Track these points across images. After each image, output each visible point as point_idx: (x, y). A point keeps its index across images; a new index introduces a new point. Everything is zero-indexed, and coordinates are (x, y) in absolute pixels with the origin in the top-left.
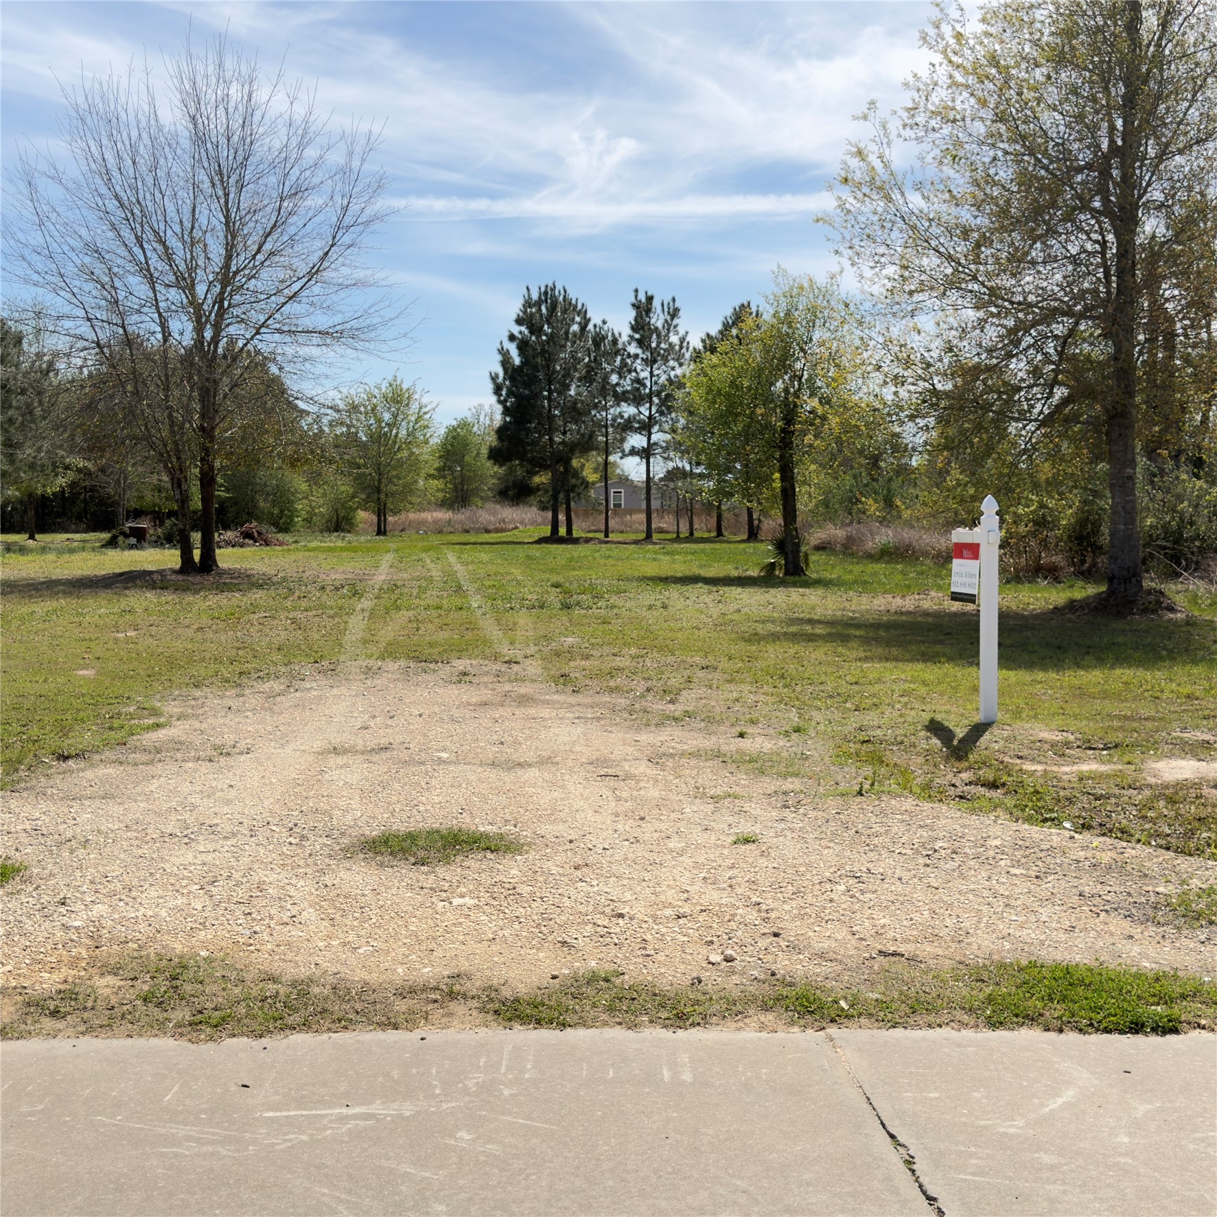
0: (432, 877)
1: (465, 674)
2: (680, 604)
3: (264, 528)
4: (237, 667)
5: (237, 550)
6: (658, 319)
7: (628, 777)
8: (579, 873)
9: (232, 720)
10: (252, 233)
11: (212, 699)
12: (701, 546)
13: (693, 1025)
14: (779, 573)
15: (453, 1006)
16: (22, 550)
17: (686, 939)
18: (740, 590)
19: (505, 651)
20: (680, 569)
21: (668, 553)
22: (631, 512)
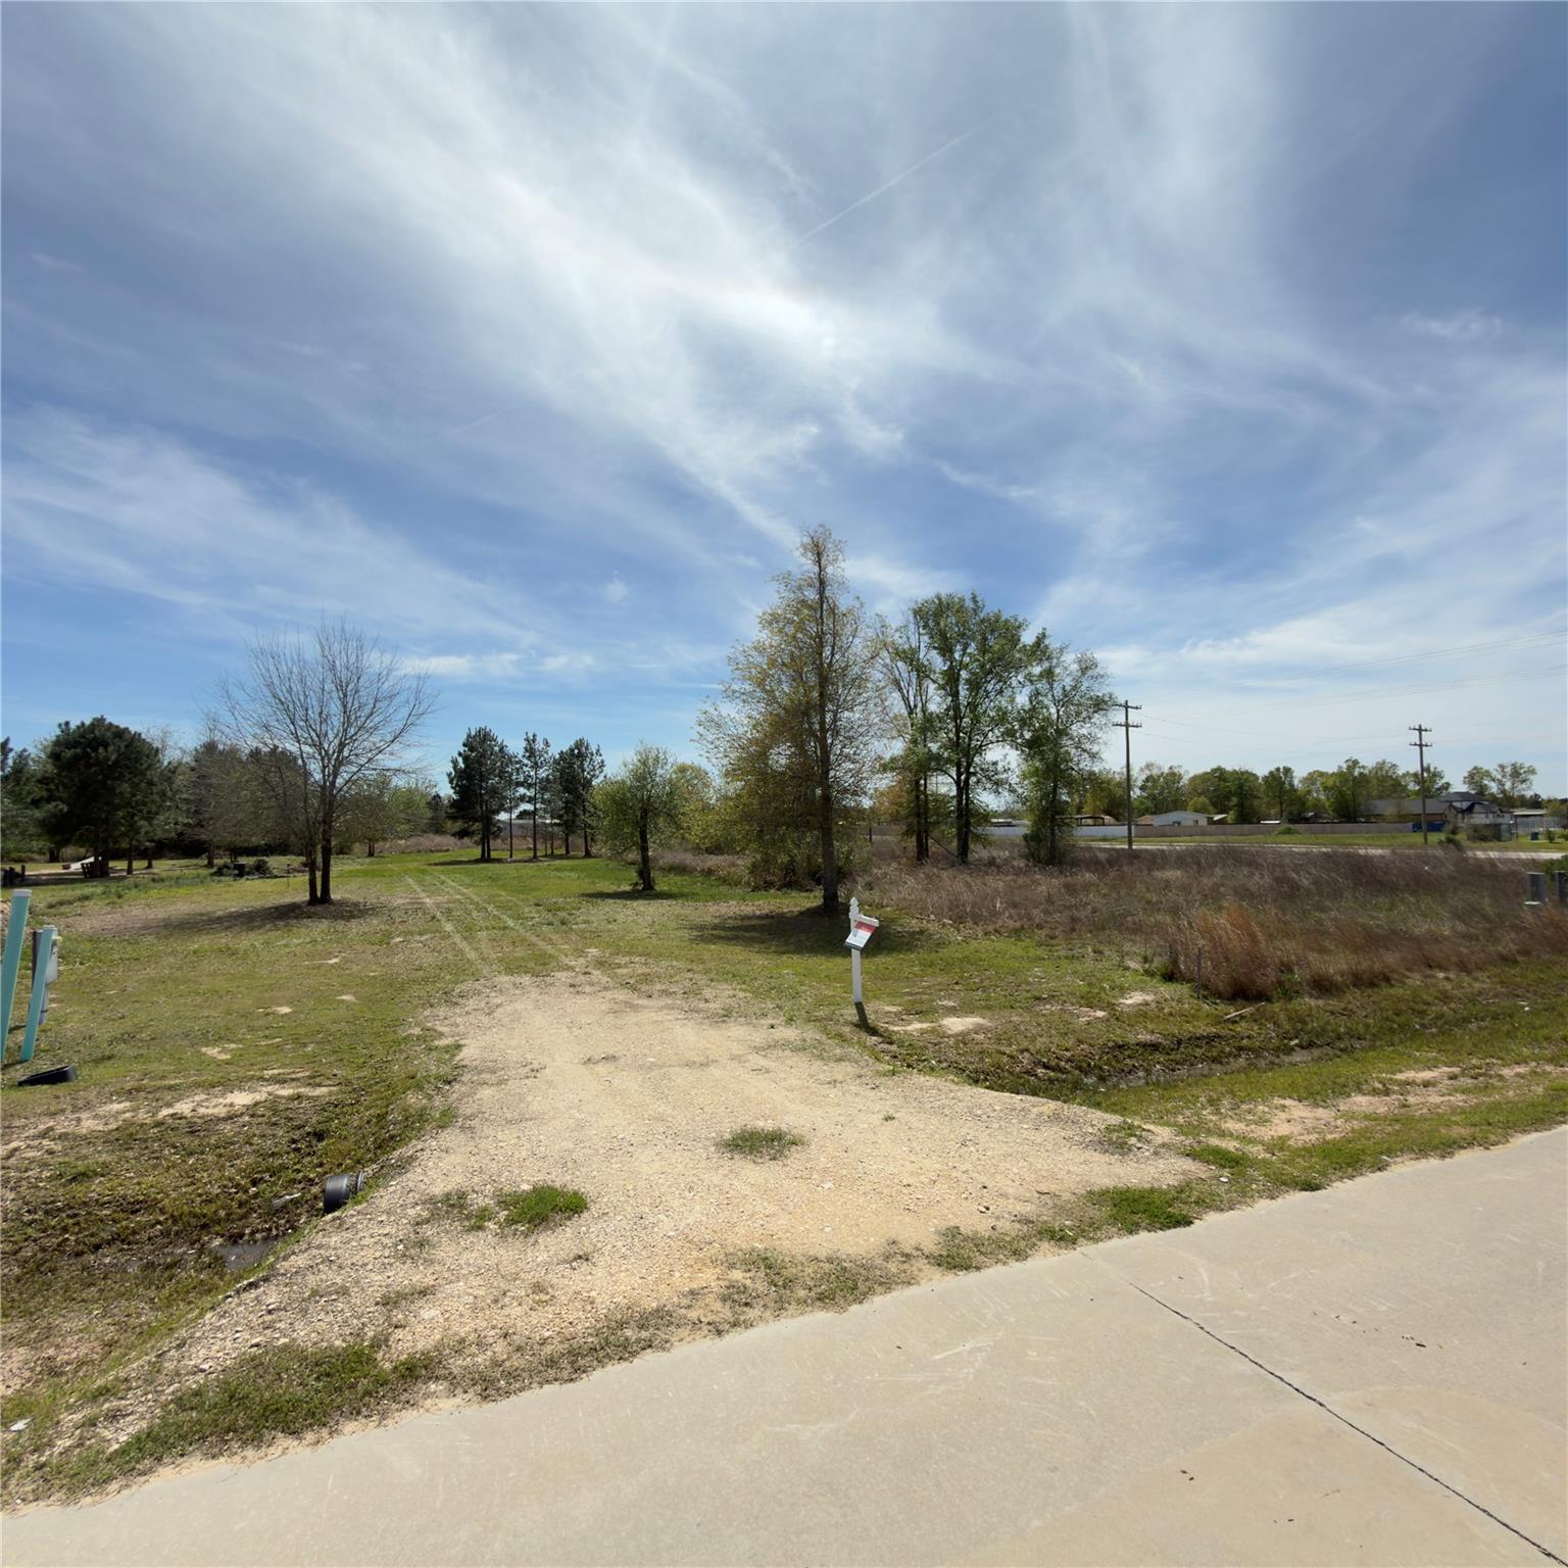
7: (767, 1070)
14: (638, 887)
19: (570, 963)
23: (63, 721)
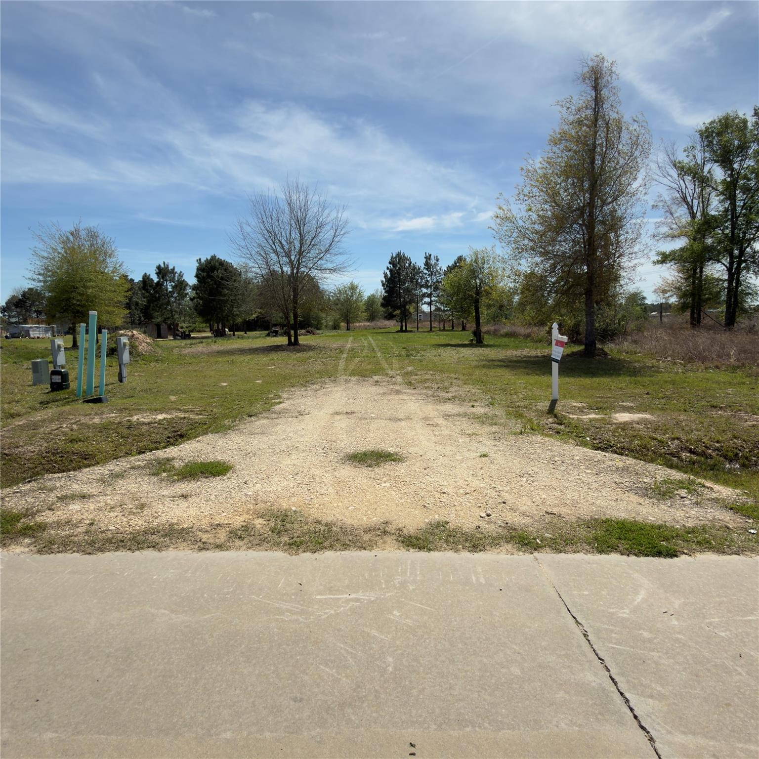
0: (373, 472)
1: (377, 382)
2: (445, 354)
3: (313, 329)
4: (305, 380)
5: (305, 337)
6: (433, 262)
7: (437, 425)
8: (426, 471)
9: (303, 400)
10: (308, 238)
11: (298, 392)
12: (448, 332)
13: (481, 550)
14: (474, 342)
15: (386, 538)
16: (243, 338)
17: (470, 505)
18: (463, 349)
19: (390, 373)
20: (443, 342)
21: (437, 336)
22: (424, 321)
23: (198, 259)
